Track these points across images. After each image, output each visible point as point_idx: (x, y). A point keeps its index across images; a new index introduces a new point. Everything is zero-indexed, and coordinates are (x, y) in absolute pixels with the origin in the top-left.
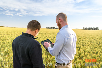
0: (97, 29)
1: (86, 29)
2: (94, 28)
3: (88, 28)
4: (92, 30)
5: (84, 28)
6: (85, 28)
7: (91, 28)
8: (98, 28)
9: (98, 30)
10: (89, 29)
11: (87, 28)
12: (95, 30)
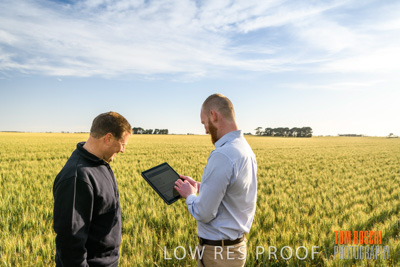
0: (304, 132)
1: (269, 133)
2: (295, 129)
3: (275, 130)
4: (290, 136)
5: (261, 130)
6: (263, 130)
7: (286, 129)
8: (309, 129)
9: (310, 136)
10: (280, 132)
11: (272, 130)
12: (299, 136)
